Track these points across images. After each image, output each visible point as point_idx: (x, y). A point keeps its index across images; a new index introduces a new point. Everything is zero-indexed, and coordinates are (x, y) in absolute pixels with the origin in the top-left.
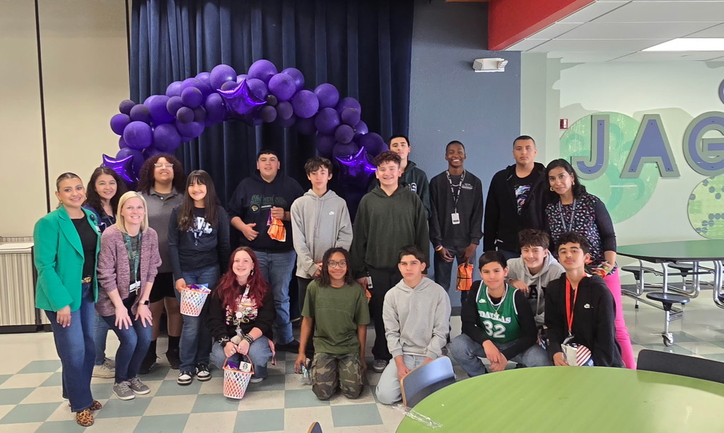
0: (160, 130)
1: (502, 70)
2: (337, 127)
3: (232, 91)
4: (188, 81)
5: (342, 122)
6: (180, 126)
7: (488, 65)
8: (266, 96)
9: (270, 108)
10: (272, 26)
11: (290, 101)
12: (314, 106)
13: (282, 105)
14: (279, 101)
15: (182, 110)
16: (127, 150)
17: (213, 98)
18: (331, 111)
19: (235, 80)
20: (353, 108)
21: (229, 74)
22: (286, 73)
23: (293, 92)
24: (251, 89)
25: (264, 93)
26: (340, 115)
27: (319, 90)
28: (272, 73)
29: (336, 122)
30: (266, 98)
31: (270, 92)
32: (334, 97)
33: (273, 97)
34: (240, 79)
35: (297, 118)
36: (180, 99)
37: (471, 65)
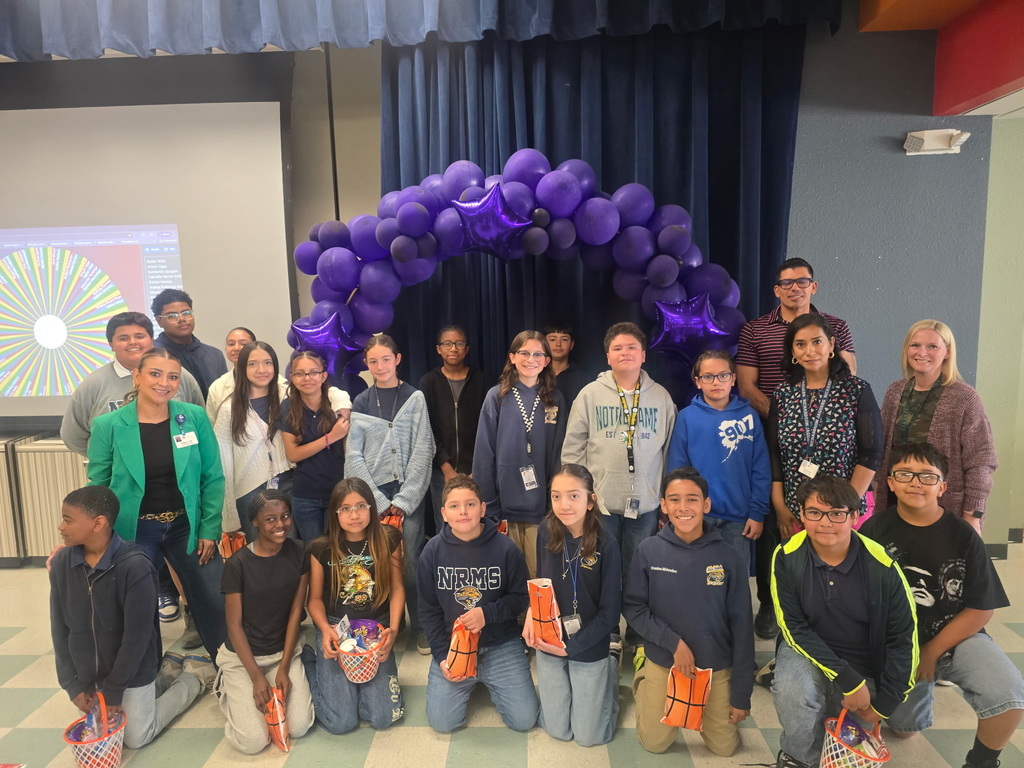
0: (370, 273)
1: (956, 150)
2: (651, 258)
3: (476, 204)
4: (406, 191)
5: (658, 251)
6: (398, 265)
7: (935, 141)
8: (532, 210)
9: (538, 231)
10: (562, 85)
11: (571, 217)
12: (613, 222)
13: (557, 226)
14: (553, 218)
15: (397, 242)
16: (326, 305)
17: (448, 217)
18: (638, 232)
19: (482, 184)
20: (678, 223)
21: (471, 176)
22: (565, 169)
23: (578, 202)
24: (507, 199)
25: (528, 205)
26: (655, 237)
27: (621, 195)
28: (541, 171)
29: (649, 249)
30: (530, 214)
31: (537, 204)
32: (648, 205)
33: (544, 211)
34: (491, 183)
35: (583, 245)
36: (394, 222)
37: (899, 144)
